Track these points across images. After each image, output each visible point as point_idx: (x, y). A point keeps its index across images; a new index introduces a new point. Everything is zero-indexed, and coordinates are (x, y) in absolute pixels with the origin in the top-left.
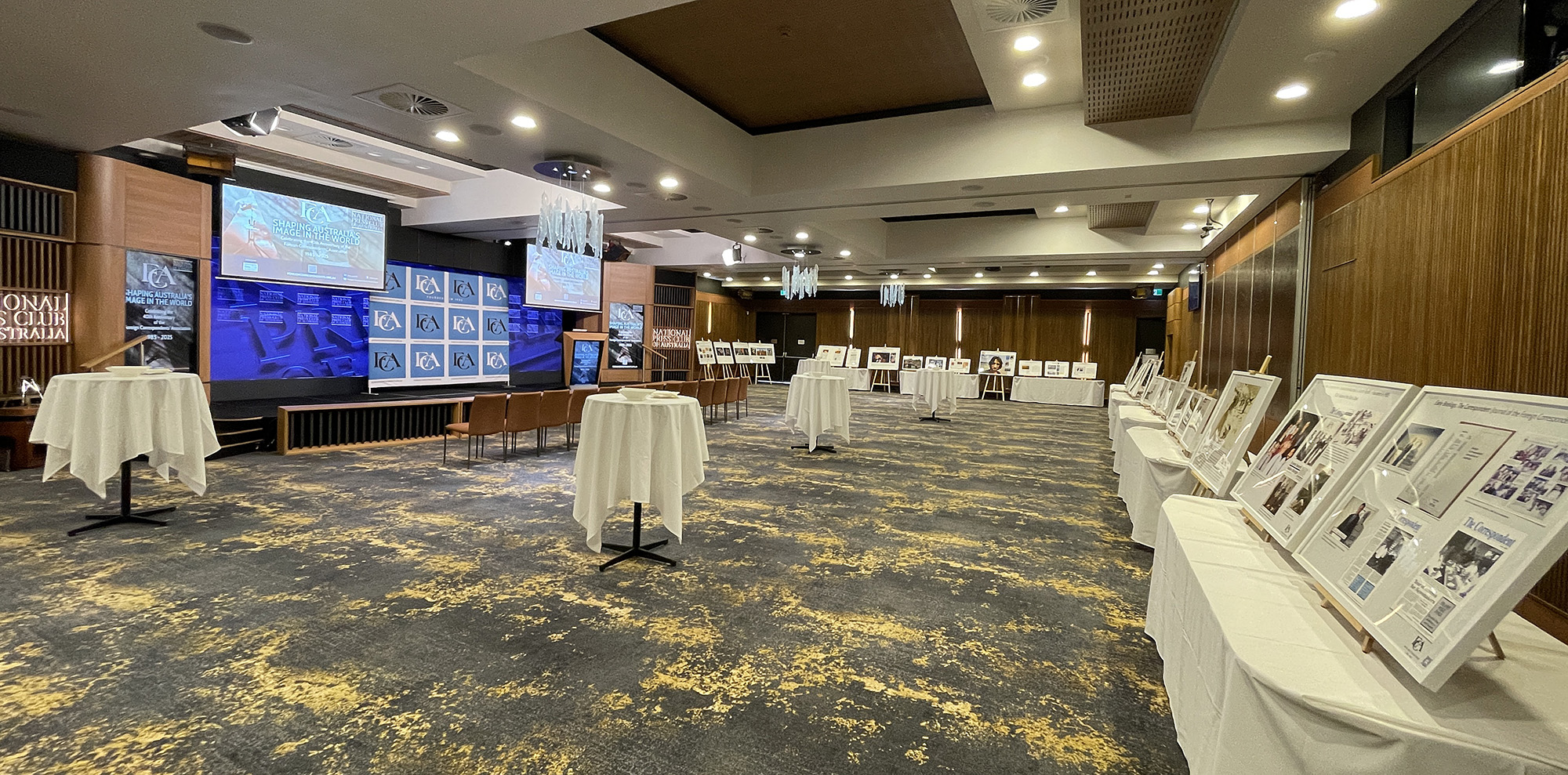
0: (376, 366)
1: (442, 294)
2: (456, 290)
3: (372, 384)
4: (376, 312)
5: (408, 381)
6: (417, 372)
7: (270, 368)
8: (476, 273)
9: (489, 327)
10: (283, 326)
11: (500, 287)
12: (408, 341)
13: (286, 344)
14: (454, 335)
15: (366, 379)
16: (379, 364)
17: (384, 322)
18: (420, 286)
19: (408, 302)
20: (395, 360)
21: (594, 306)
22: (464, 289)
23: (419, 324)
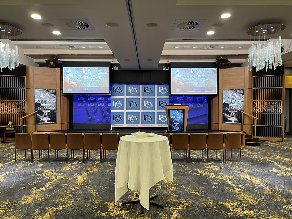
0: (114, 120)
1: (139, 93)
2: (145, 91)
3: (112, 126)
4: (114, 101)
5: (125, 126)
6: (128, 122)
7: (91, 120)
8: (154, 84)
9: (160, 105)
10: (94, 107)
11: (165, 88)
12: (125, 111)
13: (95, 112)
14: (143, 108)
15: (111, 124)
16: (114, 119)
17: (116, 105)
18: (130, 91)
19: (125, 97)
20: (120, 118)
21: (214, 92)
22: (149, 91)
23: (129, 105)
